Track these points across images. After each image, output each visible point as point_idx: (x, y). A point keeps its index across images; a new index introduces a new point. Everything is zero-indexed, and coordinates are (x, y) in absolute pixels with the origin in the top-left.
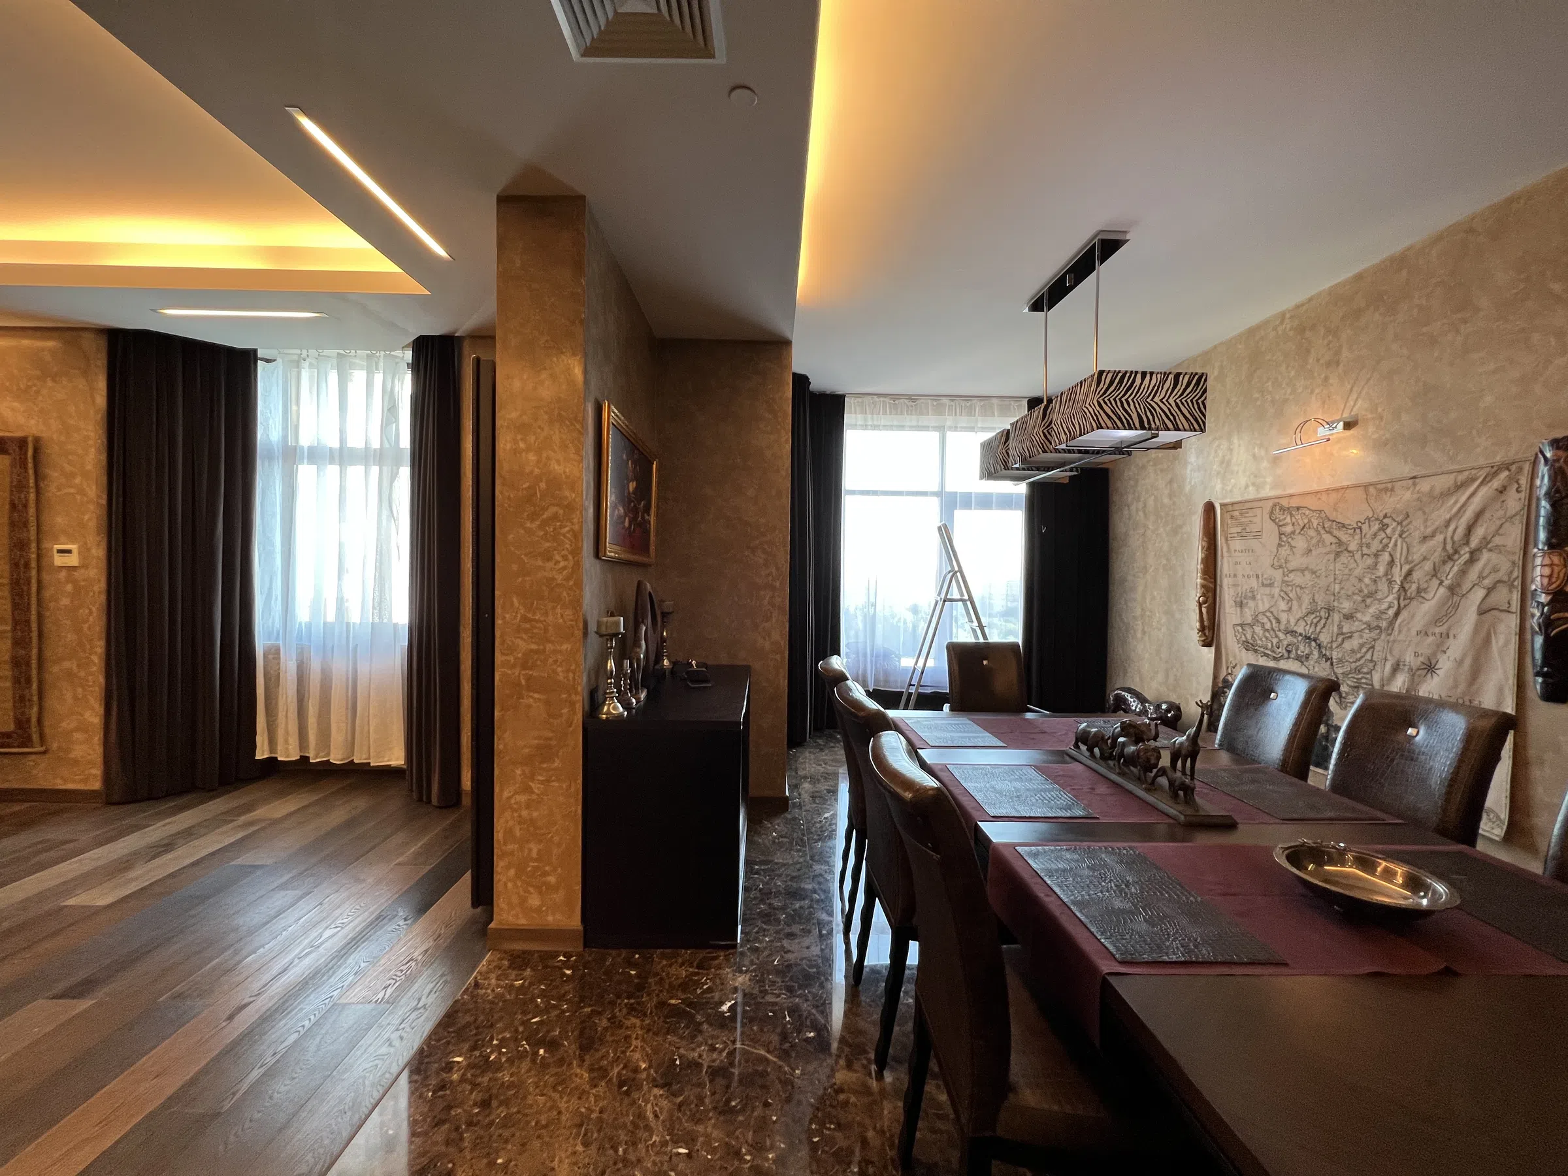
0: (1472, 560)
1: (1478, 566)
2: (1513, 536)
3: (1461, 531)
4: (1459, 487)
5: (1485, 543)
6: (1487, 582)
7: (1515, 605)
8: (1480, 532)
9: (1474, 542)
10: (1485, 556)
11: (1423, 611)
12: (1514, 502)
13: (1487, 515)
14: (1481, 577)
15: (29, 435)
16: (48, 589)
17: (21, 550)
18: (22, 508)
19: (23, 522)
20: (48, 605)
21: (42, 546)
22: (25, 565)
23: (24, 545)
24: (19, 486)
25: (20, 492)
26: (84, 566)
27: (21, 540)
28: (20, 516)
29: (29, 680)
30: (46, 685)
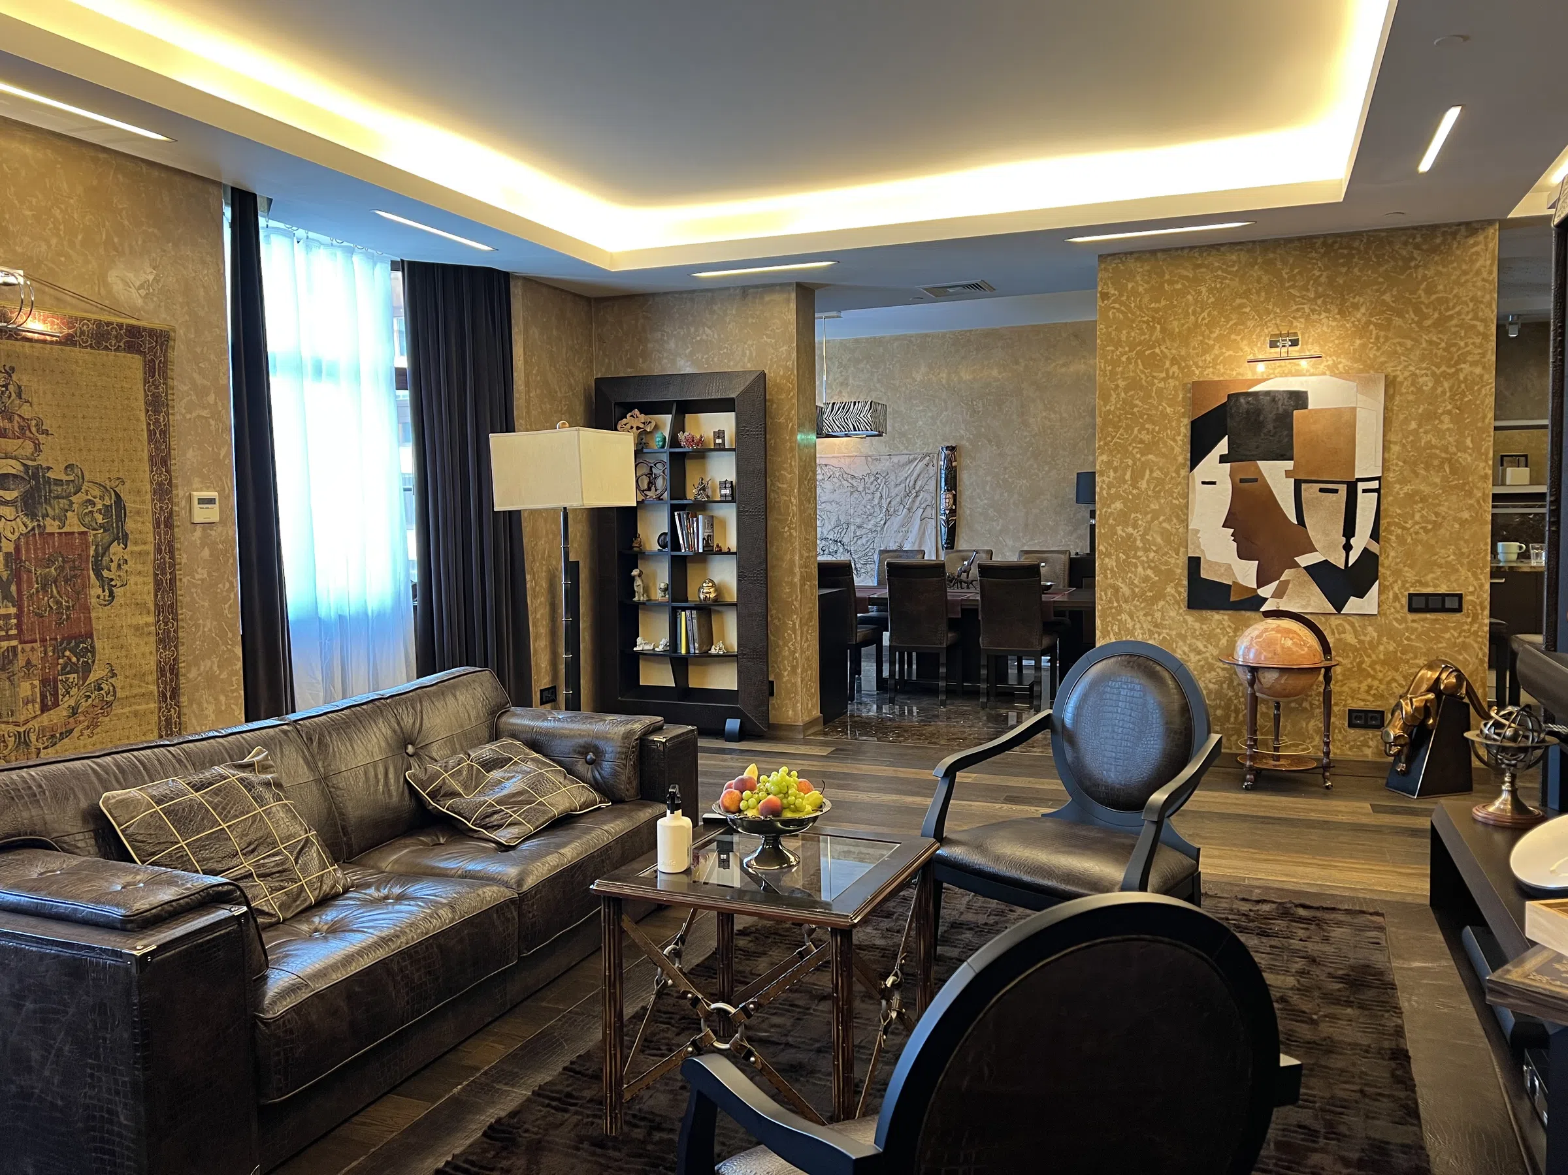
0: (916, 496)
1: (919, 498)
2: (932, 486)
3: (912, 483)
4: (911, 462)
5: (922, 488)
6: (923, 506)
7: (934, 517)
8: (919, 483)
9: (917, 488)
10: (922, 494)
11: (896, 521)
12: (932, 470)
13: (921, 477)
14: (921, 504)
15: (165, 327)
16: (182, 558)
17: (161, 500)
18: (159, 435)
19: (161, 460)
20: (184, 581)
21: (180, 492)
22: (165, 523)
23: (163, 491)
24: (157, 404)
25: (157, 412)
26: (223, 521)
27: (160, 484)
28: (157, 449)
29: (175, 693)
30: (184, 700)
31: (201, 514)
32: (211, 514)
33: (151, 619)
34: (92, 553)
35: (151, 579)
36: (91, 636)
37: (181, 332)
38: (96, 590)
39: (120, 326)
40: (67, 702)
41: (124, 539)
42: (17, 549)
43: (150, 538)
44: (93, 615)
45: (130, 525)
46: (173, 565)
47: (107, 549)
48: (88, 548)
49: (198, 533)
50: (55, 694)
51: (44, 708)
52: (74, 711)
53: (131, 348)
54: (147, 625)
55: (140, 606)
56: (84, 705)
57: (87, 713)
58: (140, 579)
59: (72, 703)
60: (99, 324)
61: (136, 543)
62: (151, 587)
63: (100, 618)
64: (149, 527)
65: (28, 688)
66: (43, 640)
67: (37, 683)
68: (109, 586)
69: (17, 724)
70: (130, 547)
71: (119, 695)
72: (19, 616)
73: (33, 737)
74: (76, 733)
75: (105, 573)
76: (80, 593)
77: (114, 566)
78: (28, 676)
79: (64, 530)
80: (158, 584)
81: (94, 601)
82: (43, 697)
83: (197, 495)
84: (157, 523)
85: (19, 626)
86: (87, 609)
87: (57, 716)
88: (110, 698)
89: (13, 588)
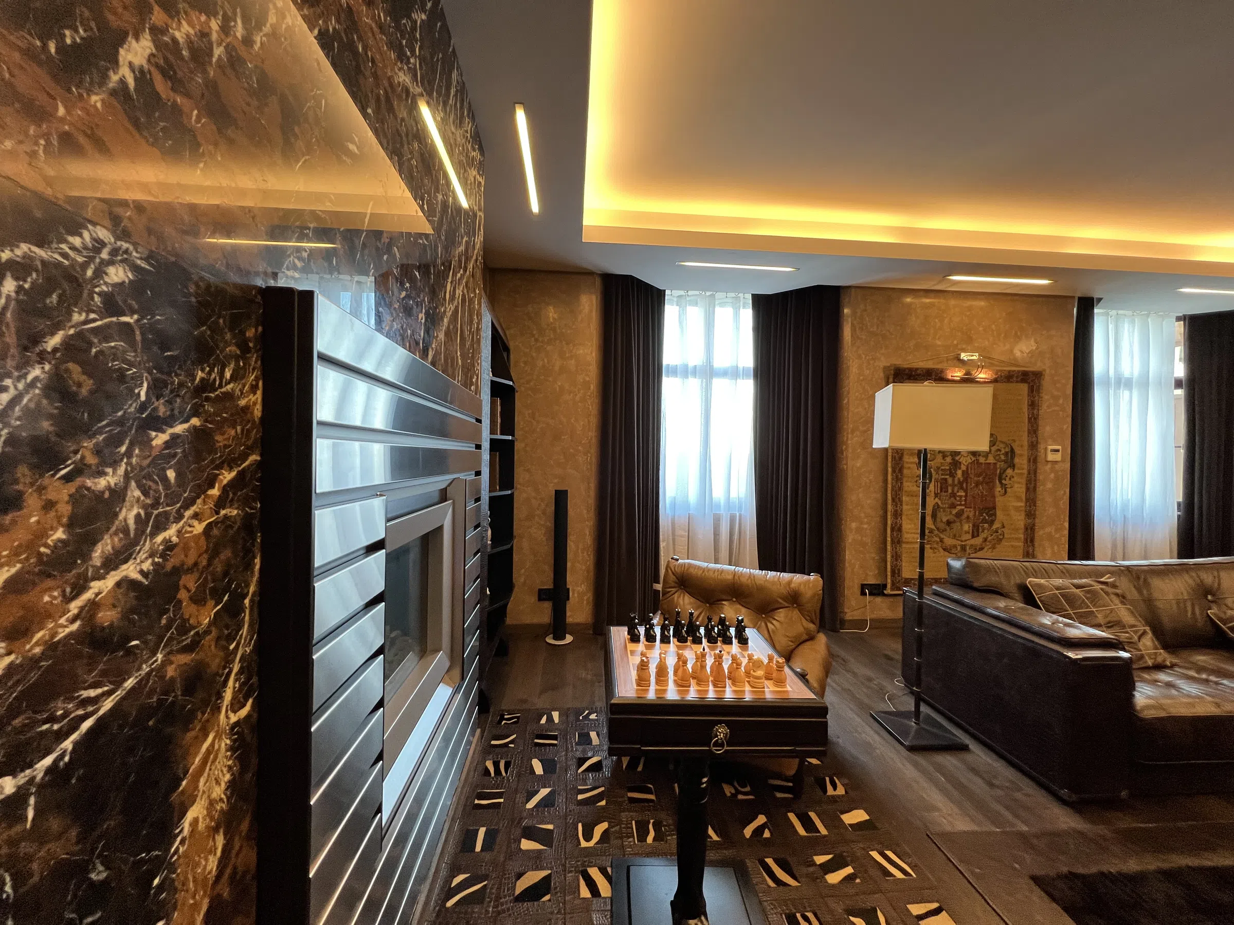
15: (1040, 369)
16: (1041, 477)
17: (1032, 450)
18: (1034, 420)
19: (1034, 430)
20: (1040, 488)
21: (1041, 447)
22: (1034, 460)
23: (1033, 446)
24: (1033, 405)
25: (1033, 409)
26: (1063, 461)
27: (1032, 442)
28: (1032, 426)
29: (1032, 541)
30: (1036, 544)
31: (1051, 457)
32: (1058, 457)
33: (1023, 504)
34: (998, 472)
35: (1024, 486)
36: (994, 508)
37: (1048, 371)
38: (998, 489)
39: (1019, 371)
40: (983, 535)
41: (1013, 466)
42: (967, 469)
43: (1026, 467)
44: (997, 500)
45: (1016, 460)
46: (1035, 480)
47: (1005, 471)
48: (996, 471)
49: (1049, 466)
50: (978, 531)
51: (973, 537)
52: (985, 540)
53: (1023, 381)
54: (1021, 506)
55: (1019, 499)
56: (990, 538)
57: (990, 542)
58: (1019, 485)
59: (985, 536)
60: (1009, 371)
61: (1019, 469)
62: (1024, 490)
63: (1000, 501)
64: (1025, 462)
65: (967, 527)
66: (975, 508)
67: (971, 525)
68: (1004, 487)
69: (962, 541)
70: (1016, 471)
71: (1006, 536)
72: (966, 496)
73: (968, 547)
74: (985, 549)
75: (1003, 482)
76: (991, 489)
77: (1007, 479)
78: (968, 522)
79: (988, 461)
80: (1028, 489)
81: (997, 494)
82: (973, 532)
83: (1050, 447)
84: (1029, 461)
85: (965, 500)
86: (994, 497)
87: (978, 541)
88: (1001, 537)
89: (964, 485)
